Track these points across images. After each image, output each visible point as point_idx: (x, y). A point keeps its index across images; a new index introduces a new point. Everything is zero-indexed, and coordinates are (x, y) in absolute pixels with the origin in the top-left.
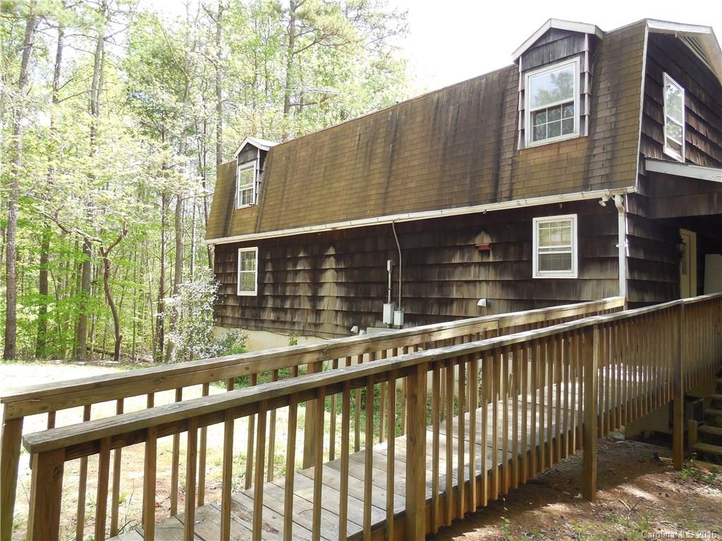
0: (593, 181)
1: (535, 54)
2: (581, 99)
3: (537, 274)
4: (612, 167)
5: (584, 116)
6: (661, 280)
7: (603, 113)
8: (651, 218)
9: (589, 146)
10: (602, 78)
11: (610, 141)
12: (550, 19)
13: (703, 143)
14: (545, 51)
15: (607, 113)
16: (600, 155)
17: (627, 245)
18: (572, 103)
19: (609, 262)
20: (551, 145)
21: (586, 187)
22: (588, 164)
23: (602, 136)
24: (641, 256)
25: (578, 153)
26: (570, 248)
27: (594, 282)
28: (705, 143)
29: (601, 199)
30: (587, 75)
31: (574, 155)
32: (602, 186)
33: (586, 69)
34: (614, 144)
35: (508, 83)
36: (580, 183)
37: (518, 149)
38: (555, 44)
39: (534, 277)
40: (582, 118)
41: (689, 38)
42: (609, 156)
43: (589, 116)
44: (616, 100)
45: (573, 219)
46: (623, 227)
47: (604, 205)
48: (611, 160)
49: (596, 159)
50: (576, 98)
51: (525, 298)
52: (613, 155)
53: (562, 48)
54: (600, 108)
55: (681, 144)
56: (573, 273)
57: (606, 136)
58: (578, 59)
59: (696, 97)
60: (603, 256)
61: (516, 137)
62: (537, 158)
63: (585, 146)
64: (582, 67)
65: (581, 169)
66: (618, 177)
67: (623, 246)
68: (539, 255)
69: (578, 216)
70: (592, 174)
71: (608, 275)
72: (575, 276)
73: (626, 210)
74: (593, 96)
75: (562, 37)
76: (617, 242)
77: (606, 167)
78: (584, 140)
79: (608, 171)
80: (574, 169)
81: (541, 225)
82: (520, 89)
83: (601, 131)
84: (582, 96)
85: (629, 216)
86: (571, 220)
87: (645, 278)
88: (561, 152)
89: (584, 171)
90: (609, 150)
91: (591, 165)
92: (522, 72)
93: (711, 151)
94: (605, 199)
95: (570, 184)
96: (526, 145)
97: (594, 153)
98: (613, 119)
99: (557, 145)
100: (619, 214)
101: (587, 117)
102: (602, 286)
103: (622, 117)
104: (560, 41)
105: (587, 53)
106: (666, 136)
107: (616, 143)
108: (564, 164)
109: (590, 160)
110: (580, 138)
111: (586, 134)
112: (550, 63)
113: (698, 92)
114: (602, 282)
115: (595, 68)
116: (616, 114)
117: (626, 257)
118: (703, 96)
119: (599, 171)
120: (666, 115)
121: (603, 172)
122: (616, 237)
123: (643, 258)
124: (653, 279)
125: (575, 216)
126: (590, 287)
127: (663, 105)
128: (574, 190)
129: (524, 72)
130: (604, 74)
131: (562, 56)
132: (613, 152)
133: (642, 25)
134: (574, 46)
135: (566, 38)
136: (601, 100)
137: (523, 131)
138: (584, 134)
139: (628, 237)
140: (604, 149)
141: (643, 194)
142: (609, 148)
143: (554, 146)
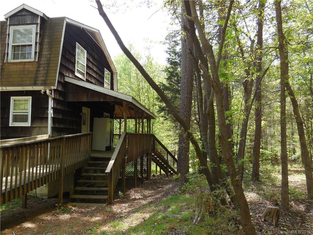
0: (38, 82)
1: (16, 19)
2: (35, 44)
3: (11, 124)
4: (47, 77)
5: (37, 52)
6: (71, 127)
7: (45, 53)
8: (66, 101)
9: (38, 66)
10: (46, 37)
11: (46, 65)
12: (24, 4)
13: (95, 74)
14: (21, 18)
15: (46, 53)
16: (42, 71)
17: (52, 112)
18: (31, 45)
19: (45, 119)
20: (21, 63)
21: (35, 84)
22: (37, 74)
23: (43, 62)
24: (60, 117)
25: (33, 68)
26: (28, 112)
27: (38, 128)
28: (96, 74)
29: (41, 91)
30: (38, 34)
31: (31, 69)
32: (42, 85)
33: (38, 31)
34: (48, 67)
35: (3, 29)
36: (32, 82)
37: (5, 62)
38: (26, 17)
39: (10, 125)
40: (36, 53)
41: (90, 32)
42: (46, 72)
43: (38, 52)
44: (50, 48)
45: (30, 98)
46: (51, 104)
47: (43, 93)
48: (47, 74)
49: (40, 72)
50: (33, 43)
51: (5, 136)
52: (47, 72)
53: (29, 19)
54: (44, 50)
55: (84, 73)
56: (28, 124)
57: (45, 63)
58: (35, 26)
59: (92, 56)
60: (42, 116)
61: (4, 56)
62: (14, 68)
63: (36, 66)
64: (37, 30)
65: (33, 76)
66: (48, 82)
67: (50, 112)
68: (13, 115)
69: (32, 97)
70: (38, 79)
71: (44, 125)
72: (29, 125)
73: (52, 96)
74: (41, 44)
75: (29, 14)
76: (48, 110)
77: (44, 77)
78: (36, 63)
79: (45, 78)
80: (30, 76)
81: (15, 101)
82: (7, 33)
83: (44, 60)
84: (36, 43)
85: (54, 99)
86: (29, 99)
87: (62, 126)
88: (25, 67)
89: (35, 77)
90: (46, 69)
91: (38, 74)
92: (9, 25)
93: (99, 78)
94: (43, 91)
95: (28, 82)
96: (9, 61)
97: (40, 69)
98: (49, 56)
99: (24, 63)
100: (49, 98)
101: (37, 53)
102: (41, 130)
103: (52, 56)
104: (28, 16)
105: (39, 25)
106: (76, 68)
107: (49, 67)
108: (26, 73)
109: (38, 72)
110: (34, 62)
111: (37, 60)
112: (23, 24)
113: (94, 54)
114: (41, 128)
115: (43, 32)
116: (50, 54)
117: (52, 117)
118: (96, 56)
119: (41, 78)
120: (77, 59)
121: (43, 78)
122: (47, 108)
123: (61, 118)
124: (66, 127)
125: (31, 97)
126: (36, 130)
127: (76, 55)
128: (30, 85)
129: (10, 25)
130: (47, 35)
131: (28, 22)
132: (47, 70)
133: (63, 19)
134: (34, 19)
135: (31, 15)
136: (45, 47)
137: (8, 54)
138: (36, 60)
139: (53, 108)
140: (44, 68)
141: (63, 91)
142: (46, 68)
143: (22, 64)
